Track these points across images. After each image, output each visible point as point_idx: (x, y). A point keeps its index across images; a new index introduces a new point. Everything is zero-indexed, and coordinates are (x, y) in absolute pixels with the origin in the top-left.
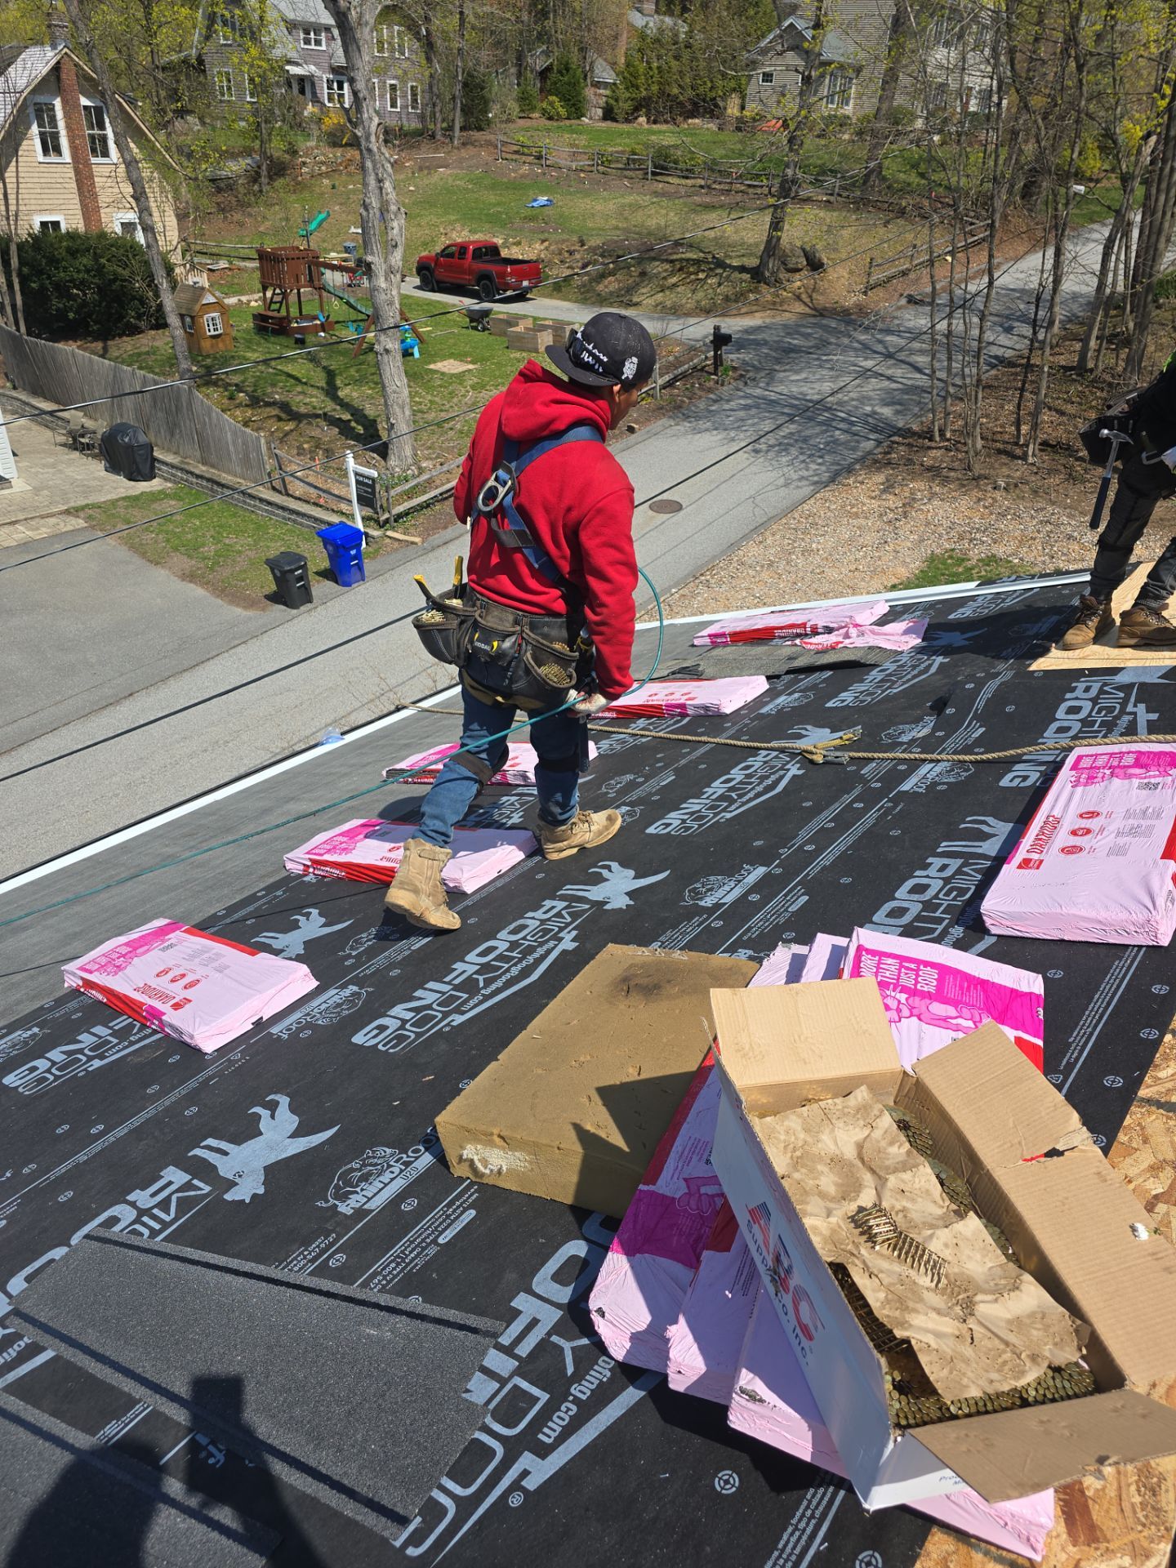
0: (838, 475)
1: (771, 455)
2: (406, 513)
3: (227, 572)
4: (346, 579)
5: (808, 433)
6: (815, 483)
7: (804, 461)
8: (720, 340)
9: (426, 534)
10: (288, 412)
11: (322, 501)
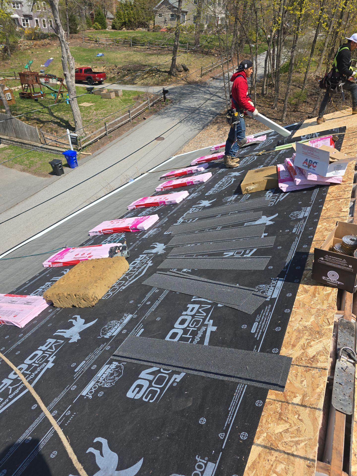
0: (204, 127)
1: (185, 123)
2: (85, 147)
3: (34, 168)
4: (73, 166)
5: (194, 116)
6: (199, 129)
7: (194, 124)
8: (165, 92)
9: (93, 152)
10: (39, 121)
11: (58, 146)
